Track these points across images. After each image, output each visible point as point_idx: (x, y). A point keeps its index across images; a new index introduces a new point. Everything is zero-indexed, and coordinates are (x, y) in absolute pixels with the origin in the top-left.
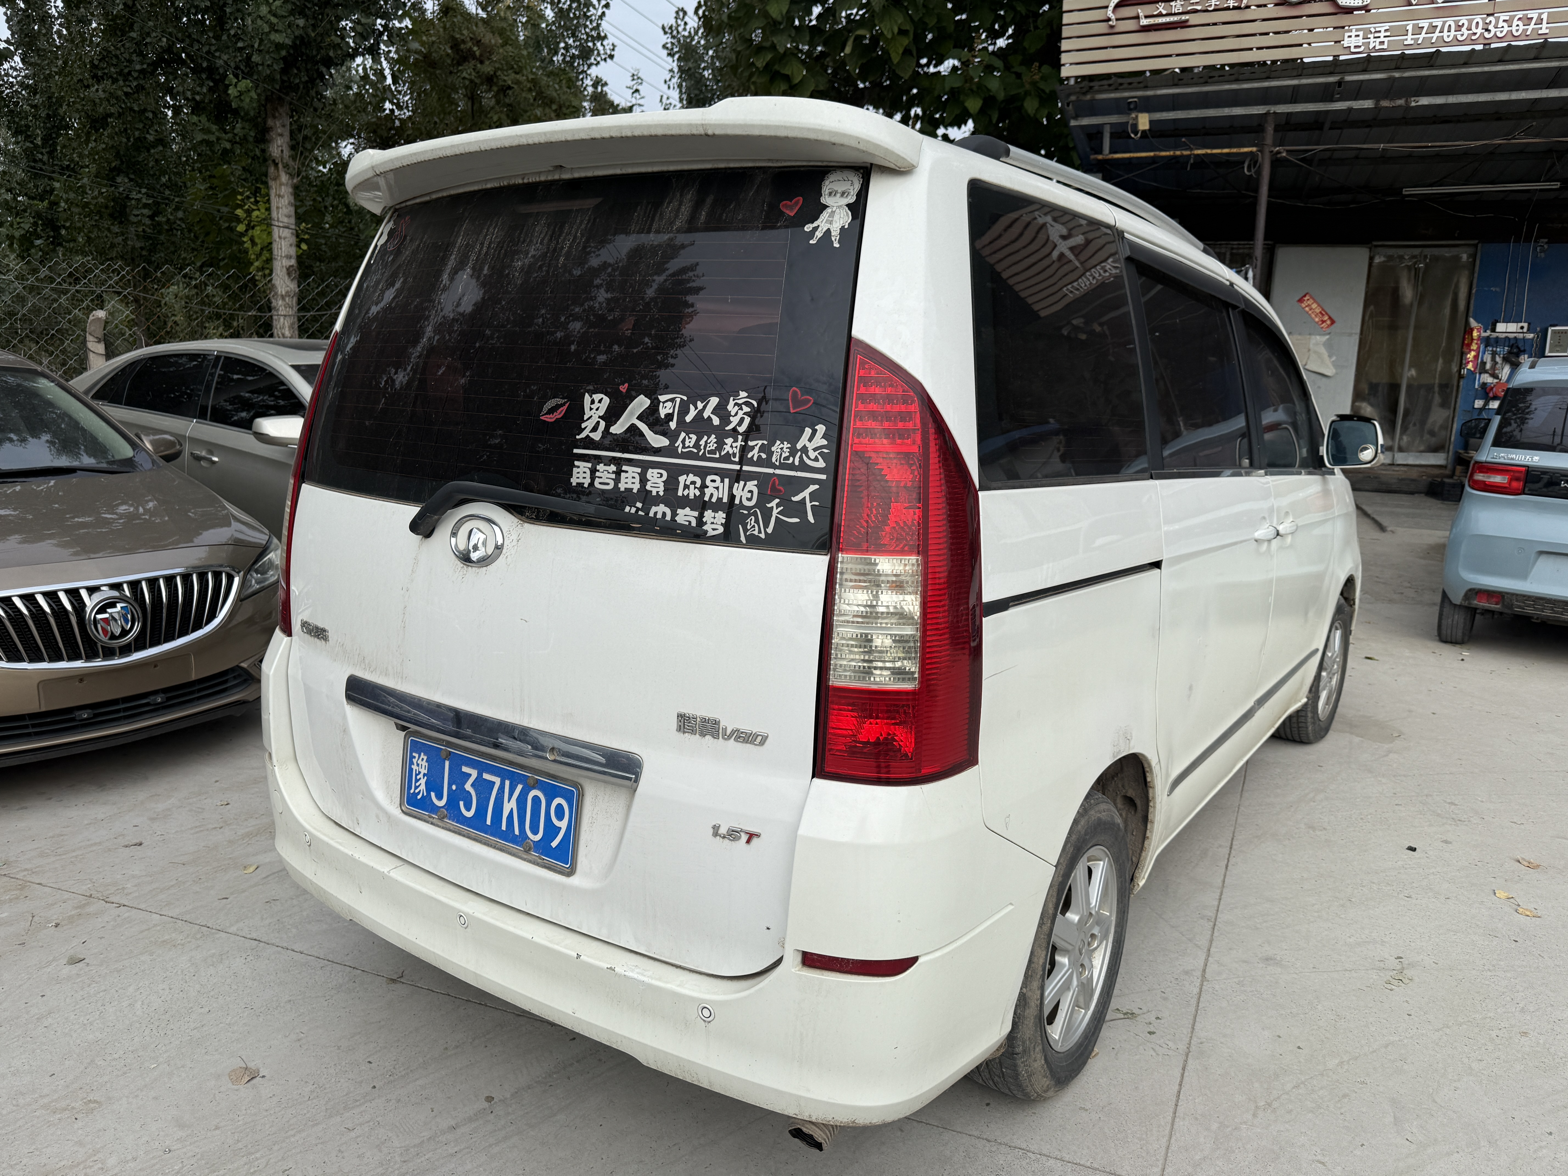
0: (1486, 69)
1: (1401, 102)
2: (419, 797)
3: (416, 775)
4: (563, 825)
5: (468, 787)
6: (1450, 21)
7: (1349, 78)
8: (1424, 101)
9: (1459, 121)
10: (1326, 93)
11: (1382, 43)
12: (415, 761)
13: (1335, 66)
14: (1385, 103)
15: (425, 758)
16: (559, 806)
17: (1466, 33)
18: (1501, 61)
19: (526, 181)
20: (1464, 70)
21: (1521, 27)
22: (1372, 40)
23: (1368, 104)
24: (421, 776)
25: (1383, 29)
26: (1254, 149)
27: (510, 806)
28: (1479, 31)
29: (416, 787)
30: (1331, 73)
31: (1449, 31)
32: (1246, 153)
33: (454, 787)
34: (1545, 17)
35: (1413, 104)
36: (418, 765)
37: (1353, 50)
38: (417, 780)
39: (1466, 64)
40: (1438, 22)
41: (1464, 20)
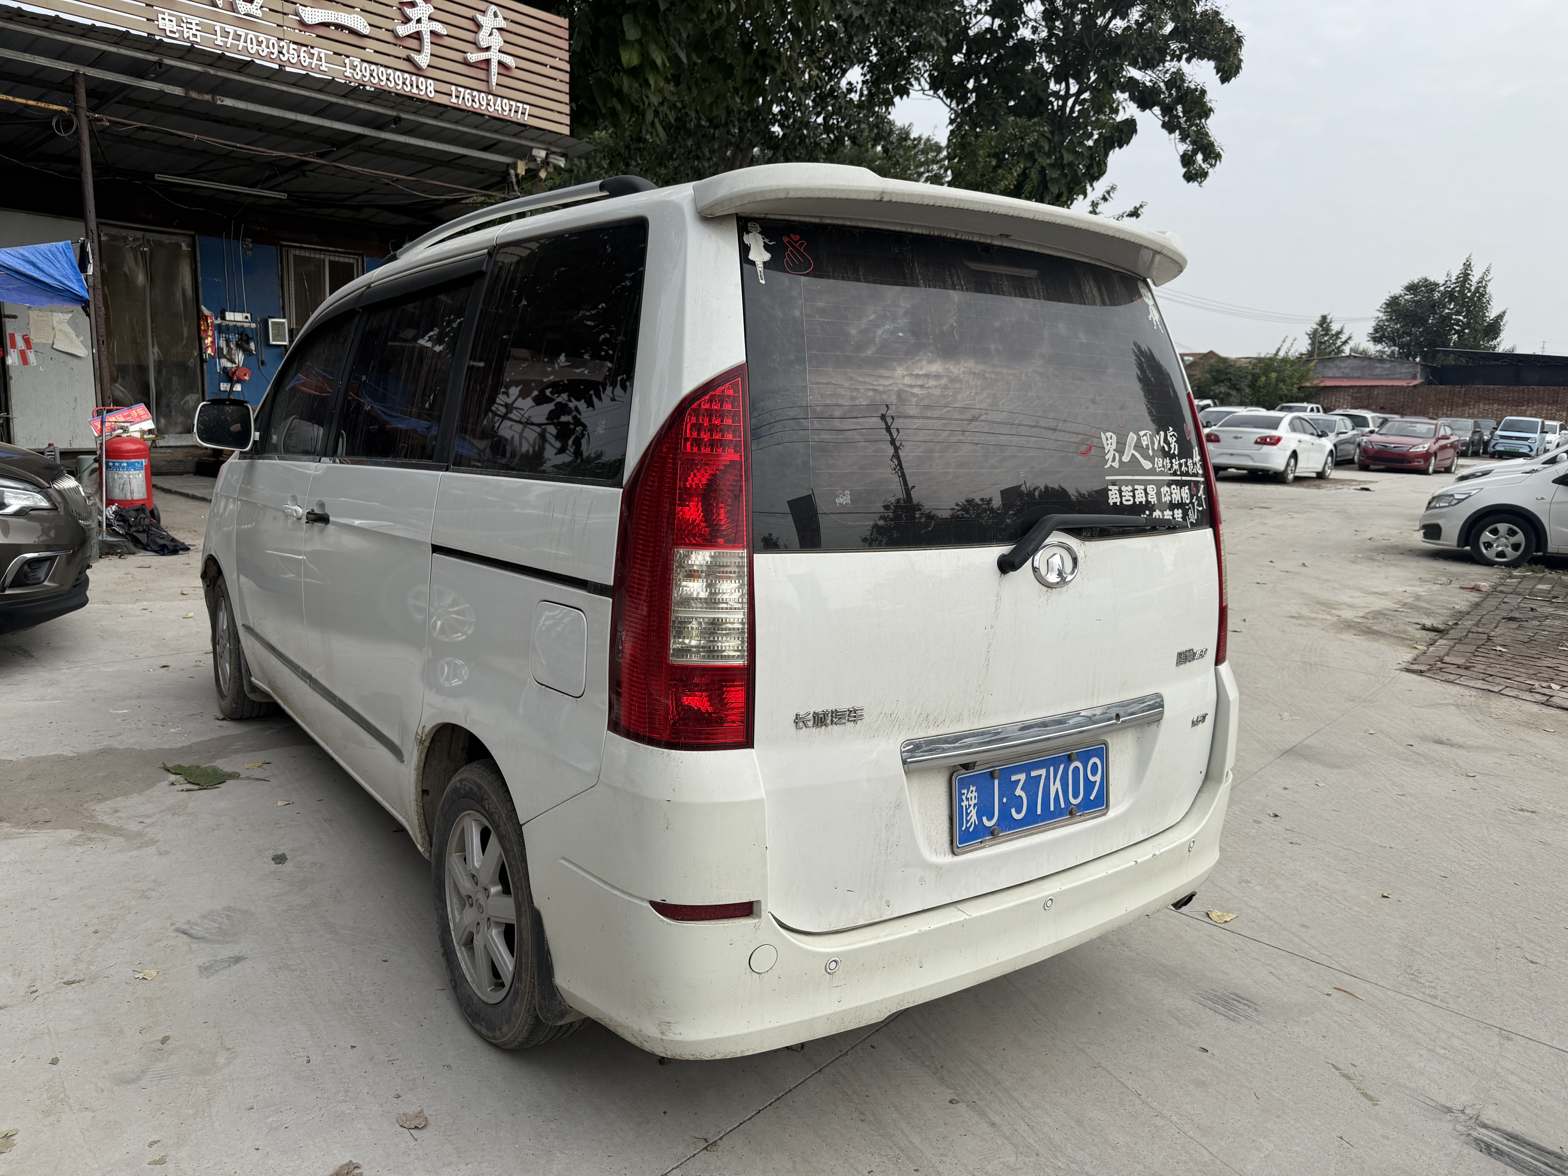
0: (284, 88)
1: (208, 97)
2: (971, 830)
3: (967, 809)
4: (1097, 778)
5: (1019, 792)
6: (251, 34)
7: (167, 61)
8: (229, 102)
9: (228, 124)
10: (139, 69)
11: (195, 36)
12: (964, 797)
13: (150, 44)
14: (194, 95)
15: (974, 789)
16: (1095, 764)
17: (266, 50)
18: (294, 85)
19: (958, 237)
20: (267, 84)
21: (308, 60)
22: (186, 30)
23: (178, 91)
24: (972, 808)
25: (194, 22)
26: (66, 109)
27: (1055, 787)
28: (276, 51)
29: (967, 822)
30: (149, 51)
31: (252, 43)
32: (55, 110)
33: (1005, 800)
34: (322, 55)
35: (219, 102)
36: (967, 799)
37: (168, 34)
38: (967, 814)
39: (267, 79)
40: (241, 32)
41: (262, 37)
